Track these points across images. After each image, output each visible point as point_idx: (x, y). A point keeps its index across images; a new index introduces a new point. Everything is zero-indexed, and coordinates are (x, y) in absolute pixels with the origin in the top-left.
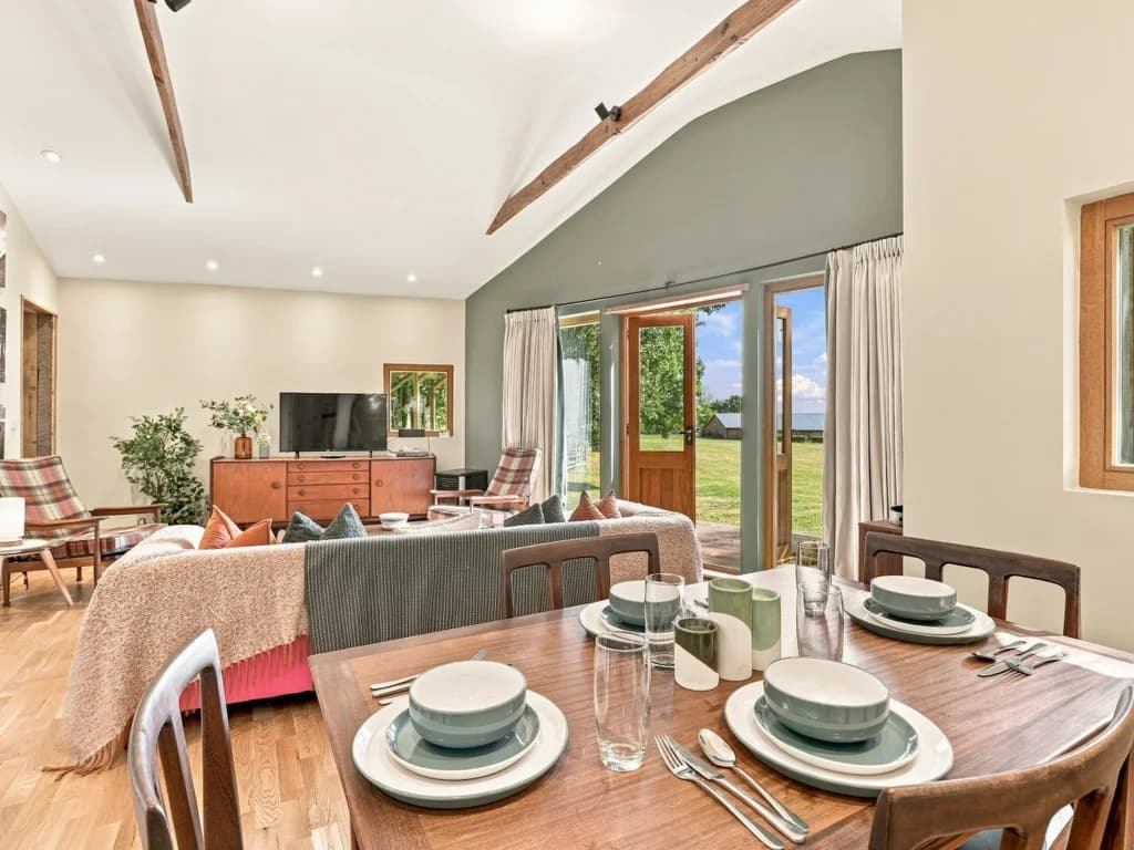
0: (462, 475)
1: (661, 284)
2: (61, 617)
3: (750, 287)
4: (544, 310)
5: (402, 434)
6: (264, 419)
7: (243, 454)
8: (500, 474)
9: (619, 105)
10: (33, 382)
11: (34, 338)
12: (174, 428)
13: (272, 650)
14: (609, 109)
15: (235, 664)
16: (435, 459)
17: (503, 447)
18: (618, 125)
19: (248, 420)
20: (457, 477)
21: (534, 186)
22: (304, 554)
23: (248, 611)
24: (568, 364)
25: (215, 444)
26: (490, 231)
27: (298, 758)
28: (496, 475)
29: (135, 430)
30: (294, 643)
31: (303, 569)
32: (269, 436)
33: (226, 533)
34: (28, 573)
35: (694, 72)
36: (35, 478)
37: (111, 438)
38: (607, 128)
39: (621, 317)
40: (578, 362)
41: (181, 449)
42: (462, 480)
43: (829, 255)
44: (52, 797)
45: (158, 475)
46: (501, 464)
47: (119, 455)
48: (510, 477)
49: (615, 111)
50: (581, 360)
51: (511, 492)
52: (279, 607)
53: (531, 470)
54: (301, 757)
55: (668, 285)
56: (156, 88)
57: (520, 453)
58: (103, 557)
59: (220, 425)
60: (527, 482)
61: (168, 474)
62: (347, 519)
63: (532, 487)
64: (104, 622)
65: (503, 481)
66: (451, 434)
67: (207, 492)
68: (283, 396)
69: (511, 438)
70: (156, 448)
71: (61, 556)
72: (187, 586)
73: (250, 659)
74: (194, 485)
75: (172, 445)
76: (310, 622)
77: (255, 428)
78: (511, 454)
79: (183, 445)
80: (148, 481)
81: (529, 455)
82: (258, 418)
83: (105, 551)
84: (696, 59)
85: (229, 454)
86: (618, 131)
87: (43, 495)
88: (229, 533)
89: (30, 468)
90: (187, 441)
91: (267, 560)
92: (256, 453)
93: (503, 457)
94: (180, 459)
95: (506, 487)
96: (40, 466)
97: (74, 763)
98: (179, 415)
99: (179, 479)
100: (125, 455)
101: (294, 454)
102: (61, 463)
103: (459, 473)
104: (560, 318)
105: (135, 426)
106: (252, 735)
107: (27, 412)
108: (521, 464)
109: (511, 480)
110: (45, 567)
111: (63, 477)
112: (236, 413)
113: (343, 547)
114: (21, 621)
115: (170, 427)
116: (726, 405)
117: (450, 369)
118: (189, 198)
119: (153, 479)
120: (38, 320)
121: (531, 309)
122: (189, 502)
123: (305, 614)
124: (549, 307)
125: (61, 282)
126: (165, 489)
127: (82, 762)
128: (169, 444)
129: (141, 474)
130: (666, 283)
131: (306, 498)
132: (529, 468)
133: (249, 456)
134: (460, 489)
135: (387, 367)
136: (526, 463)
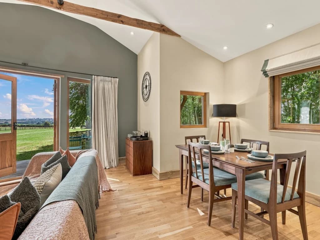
3: (65, 77)
38: (52, 2)
55: (25, 64)
130: (22, 63)
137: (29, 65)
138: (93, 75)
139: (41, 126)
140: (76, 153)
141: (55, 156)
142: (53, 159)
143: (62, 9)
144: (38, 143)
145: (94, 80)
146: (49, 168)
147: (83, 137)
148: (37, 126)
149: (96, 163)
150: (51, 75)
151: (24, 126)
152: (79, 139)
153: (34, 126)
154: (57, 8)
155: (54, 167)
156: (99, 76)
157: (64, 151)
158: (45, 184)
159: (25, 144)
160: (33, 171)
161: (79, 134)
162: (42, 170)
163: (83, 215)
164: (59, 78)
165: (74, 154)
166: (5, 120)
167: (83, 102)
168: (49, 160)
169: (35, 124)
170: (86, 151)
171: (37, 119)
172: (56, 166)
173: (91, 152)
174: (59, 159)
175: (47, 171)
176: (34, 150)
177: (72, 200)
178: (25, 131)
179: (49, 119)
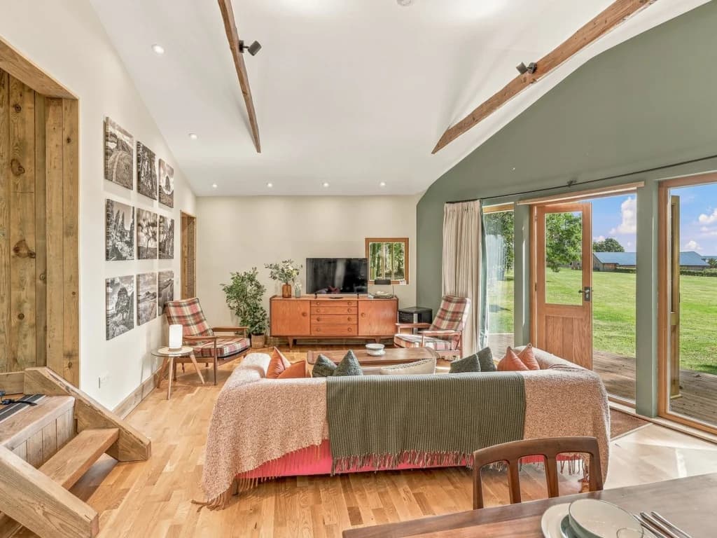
0: (415, 313)
1: (565, 183)
2: (199, 390)
3: (645, 184)
4: (472, 203)
5: (377, 282)
6: (298, 274)
7: (287, 294)
8: (441, 313)
9: (535, 61)
10: (186, 254)
11: (186, 231)
12: (251, 279)
13: (308, 448)
14: (527, 66)
15: (288, 454)
16: (398, 300)
17: (443, 295)
18: (534, 76)
19: (289, 275)
20: (412, 314)
21: (467, 121)
22: (326, 388)
23: (295, 422)
24: (489, 238)
25: (272, 288)
26: (434, 152)
27: (324, 523)
28: (438, 314)
29: (232, 280)
30: (320, 445)
31: (325, 398)
32: (300, 284)
33: (281, 365)
34: (185, 364)
35: (603, 31)
36: (187, 311)
37: (221, 284)
38: (525, 79)
39: (531, 207)
40: (496, 237)
41: (255, 290)
42: (415, 316)
44: (196, 523)
45: (243, 306)
46: (442, 307)
47: (225, 295)
48: (449, 316)
49: (533, 67)
50: (499, 235)
51: (449, 327)
52: (312, 421)
53: (463, 313)
54: (326, 524)
55: (570, 184)
56: (243, 98)
57: (456, 299)
58: (218, 358)
59: (275, 278)
60: (461, 321)
61: (248, 305)
62: (350, 360)
63: (464, 324)
64: (220, 421)
65: (443, 319)
66: (408, 283)
67: (268, 316)
68: (308, 259)
69: (448, 289)
70: (243, 291)
71: (198, 356)
72: (262, 404)
73: (296, 451)
74: (262, 312)
75: (250, 289)
76: (330, 432)
77: (293, 280)
78: (449, 300)
79: (256, 288)
80: (239, 309)
81: (462, 301)
82: (295, 273)
83: (219, 355)
84: (606, 22)
85: (280, 293)
86: (534, 81)
87: (191, 320)
88: (283, 364)
89: (185, 306)
90: (259, 287)
91: (305, 390)
92: (293, 294)
93: (443, 301)
94: (254, 297)
95: (445, 324)
96: (189, 304)
97: (206, 501)
98: (254, 272)
99: (254, 308)
100: (228, 295)
101: (314, 295)
102: (199, 302)
103: (414, 311)
104: (483, 207)
105: (233, 278)
106: (297, 498)
107: (183, 271)
108: (455, 308)
109: (449, 318)
110: (191, 362)
111: (200, 310)
112: (283, 270)
113: (348, 384)
114: (182, 392)
115: (249, 279)
116: (602, 246)
117: (406, 240)
118: (259, 151)
119: (242, 308)
120: (188, 221)
121: (462, 201)
122: (259, 321)
123: (327, 427)
124: (476, 200)
125: (198, 199)
126: (247, 313)
127: (210, 500)
128: (249, 288)
129: (236, 305)
130: (568, 183)
131: (321, 322)
132: (462, 311)
133: (290, 296)
134: (415, 322)
135: (367, 240)
136: (460, 308)
137: (576, 183)
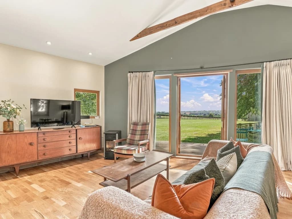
0: (117, 133)
1: (199, 67)
3: (233, 71)
7: (9, 129)
8: (132, 132)
16: (101, 127)
20: (115, 134)
26: (130, 41)
38: (225, 4)
39: (177, 78)
43: (265, 63)
48: (138, 133)
55: (202, 68)
57: (140, 124)
60: (147, 135)
65: (135, 135)
66: (99, 117)
77: (15, 116)
78: (136, 124)
81: (146, 124)
93: (132, 125)
95: (137, 137)
104: (155, 76)
108: (142, 128)
117: (98, 92)
124: (151, 71)
130: (200, 67)
131: (46, 148)
132: (147, 129)
133: (12, 131)
134: (117, 139)
135: (75, 90)
136: (145, 127)
137: (204, 68)
138: (264, 62)
139: (207, 117)
140: (247, 146)
141: (228, 145)
142: (227, 147)
143: (234, 6)
144: (206, 131)
145: (266, 67)
146: (225, 155)
147: (249, 130)
148: (203, 117)
149: (272, 161)
150: (221, 72)
151: (195, 117)
152: (245, 131)
153: (202, 117)
154: (229, 7)
155: (230, 155)
156: (272, 61)
157: (235, 142)
158: (225, 168)
159: (197, 131)
160: (210, 153)
161: (243, 126)
162: (219, 155)
163: (270, 214)
164: (228, 73)
165: (246, 147)
166: (184, 112)
167: (246, 94)
168: (223, 147)
169: (202, 115)
170: (258, 145)
171: (204, 111)
172: (232, 154)
173: (263, 147)
174: (233, 149)
175: (224, 157)
176: (203, 136)
177: (257, 193)
178: (196, 120)
179: (213, 111)
